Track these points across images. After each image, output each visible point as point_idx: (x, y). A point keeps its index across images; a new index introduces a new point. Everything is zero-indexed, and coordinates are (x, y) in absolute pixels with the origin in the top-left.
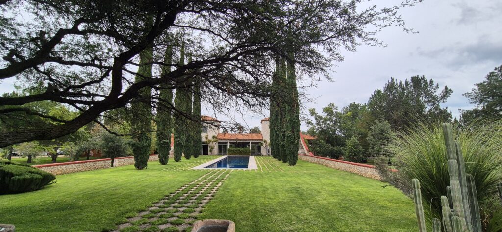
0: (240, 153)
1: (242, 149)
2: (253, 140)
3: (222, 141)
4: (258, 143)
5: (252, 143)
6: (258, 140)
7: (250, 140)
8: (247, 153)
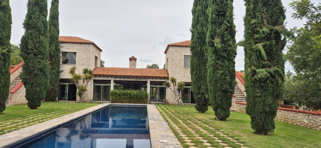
0: (131, 99)
1: (134, 92)
2: (153, 78)
3: (100, 79)
4: (161, 83)
5: (152, 83)
6: (161, 78)
7: (149, 77)
8: (143, 99)
